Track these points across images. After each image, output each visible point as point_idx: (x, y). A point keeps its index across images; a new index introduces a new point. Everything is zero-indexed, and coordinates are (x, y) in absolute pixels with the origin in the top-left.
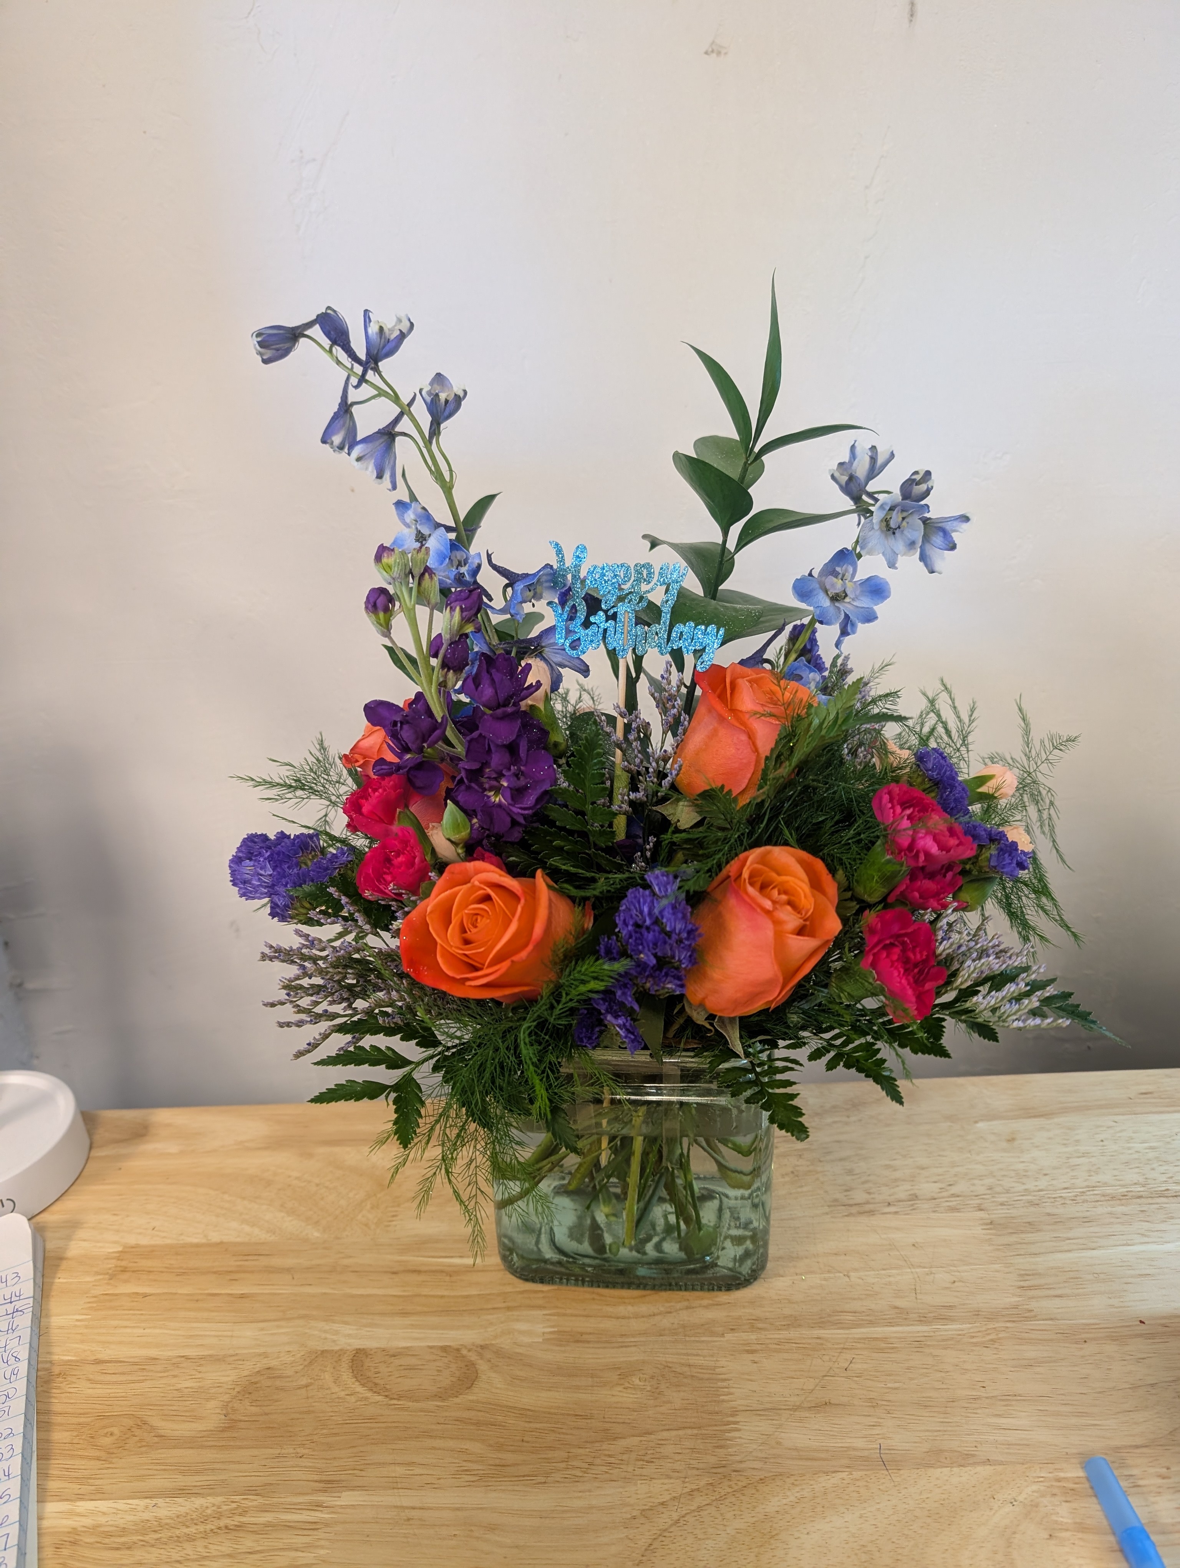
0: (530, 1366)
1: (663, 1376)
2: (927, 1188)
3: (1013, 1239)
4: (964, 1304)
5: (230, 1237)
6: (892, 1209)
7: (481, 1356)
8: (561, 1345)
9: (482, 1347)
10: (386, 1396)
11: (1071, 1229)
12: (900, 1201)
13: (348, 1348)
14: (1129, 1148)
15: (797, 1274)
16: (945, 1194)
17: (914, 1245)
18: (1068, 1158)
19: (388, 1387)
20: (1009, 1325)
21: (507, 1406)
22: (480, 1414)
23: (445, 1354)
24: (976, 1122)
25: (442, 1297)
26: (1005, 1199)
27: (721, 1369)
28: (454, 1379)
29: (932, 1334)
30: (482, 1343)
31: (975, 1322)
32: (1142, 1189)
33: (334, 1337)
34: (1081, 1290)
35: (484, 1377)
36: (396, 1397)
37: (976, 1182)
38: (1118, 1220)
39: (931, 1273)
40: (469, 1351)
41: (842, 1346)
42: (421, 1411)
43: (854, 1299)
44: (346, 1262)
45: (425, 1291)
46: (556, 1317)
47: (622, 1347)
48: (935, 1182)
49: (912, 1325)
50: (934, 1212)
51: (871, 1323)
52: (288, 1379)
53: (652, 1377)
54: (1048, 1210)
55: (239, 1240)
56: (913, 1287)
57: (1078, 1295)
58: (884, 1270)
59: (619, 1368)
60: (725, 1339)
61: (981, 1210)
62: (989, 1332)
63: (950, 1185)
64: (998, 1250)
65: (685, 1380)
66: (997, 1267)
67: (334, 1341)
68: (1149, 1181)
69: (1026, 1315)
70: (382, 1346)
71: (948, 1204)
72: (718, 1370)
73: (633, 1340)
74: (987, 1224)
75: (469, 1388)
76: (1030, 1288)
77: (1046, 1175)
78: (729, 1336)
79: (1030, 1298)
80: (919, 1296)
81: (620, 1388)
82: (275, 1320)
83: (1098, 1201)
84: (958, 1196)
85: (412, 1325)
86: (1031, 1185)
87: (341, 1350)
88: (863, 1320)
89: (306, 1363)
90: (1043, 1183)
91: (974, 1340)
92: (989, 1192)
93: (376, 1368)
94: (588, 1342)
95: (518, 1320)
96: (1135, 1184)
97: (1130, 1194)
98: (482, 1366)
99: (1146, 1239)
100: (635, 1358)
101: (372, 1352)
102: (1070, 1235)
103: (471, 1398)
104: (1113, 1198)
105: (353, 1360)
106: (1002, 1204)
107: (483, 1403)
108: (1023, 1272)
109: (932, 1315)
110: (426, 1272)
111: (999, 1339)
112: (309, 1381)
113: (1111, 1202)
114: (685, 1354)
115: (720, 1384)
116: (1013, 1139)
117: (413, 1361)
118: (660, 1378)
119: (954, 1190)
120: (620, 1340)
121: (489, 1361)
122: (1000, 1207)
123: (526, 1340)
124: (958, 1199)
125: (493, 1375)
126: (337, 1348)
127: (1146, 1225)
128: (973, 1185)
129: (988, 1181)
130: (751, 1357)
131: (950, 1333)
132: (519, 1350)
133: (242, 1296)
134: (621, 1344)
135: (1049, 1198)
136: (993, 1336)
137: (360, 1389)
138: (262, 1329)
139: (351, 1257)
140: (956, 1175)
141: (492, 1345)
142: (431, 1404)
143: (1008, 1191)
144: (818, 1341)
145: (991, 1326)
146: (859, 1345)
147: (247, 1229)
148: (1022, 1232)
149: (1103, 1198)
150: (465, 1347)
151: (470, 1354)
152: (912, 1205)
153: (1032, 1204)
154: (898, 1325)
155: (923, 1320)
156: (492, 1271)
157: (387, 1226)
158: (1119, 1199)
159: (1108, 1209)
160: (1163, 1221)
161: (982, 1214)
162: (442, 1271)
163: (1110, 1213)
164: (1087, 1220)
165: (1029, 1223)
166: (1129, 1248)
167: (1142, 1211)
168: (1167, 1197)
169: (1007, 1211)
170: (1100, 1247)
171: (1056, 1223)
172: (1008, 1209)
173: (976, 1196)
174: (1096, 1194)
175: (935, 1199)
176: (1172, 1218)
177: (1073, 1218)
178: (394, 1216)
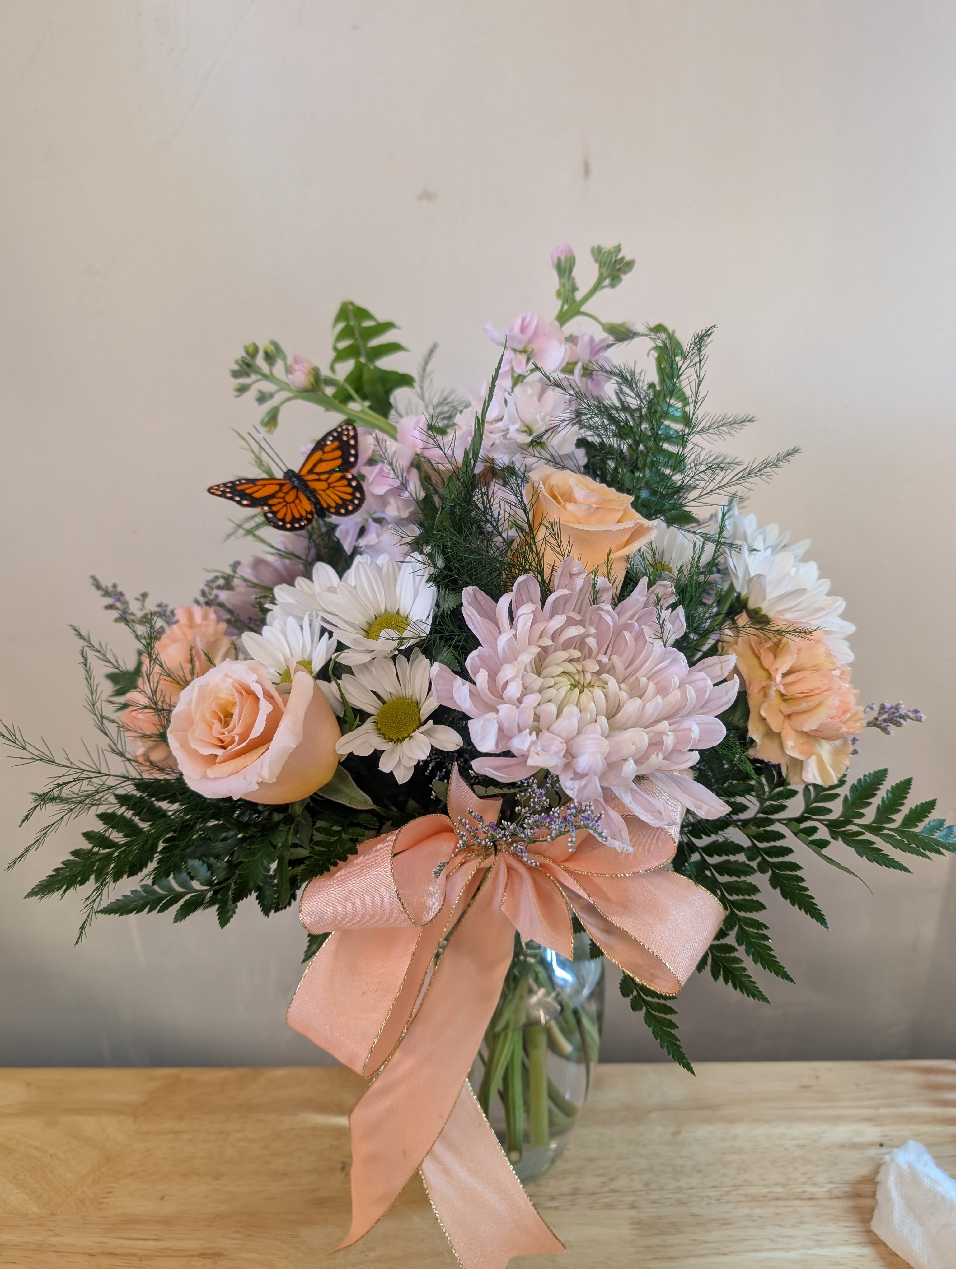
2: (590, 1182)
3: (655, 1241)
6: (554, 1204)
11: (710, 1231)
12: (562, 1195)
16: (605, 1189)
18: (723, 1154)
24: (648, 1112)
26: (656, 1197)
32: (782, 1190)
37: (636, 1177)
38: (755, 1224)
48: (599, 1176)
50: (591, 1208)
54: (694, 1210)
61: (634, 1208)
64: (638, 1252)
68: (790, 1182)
71: (605, 1200)
74: (635, 1224)
77: (699, 1171)
83: (739, 1202)
84: (616, 1192)
86: (684, 1182)
90: (694, 1181)
92: (645, 1188)
96: (777, 1184)
97: (770, 1195)
99: (775, 1246)
102: (707, 1238)
104: (754, 1199)
106: (654, 1202)
110: (120, 1255)
113: (752, 1204)
116: (677, 1132)
119: (614, 1185)
122: (651, 1205)
124: (615, 1194)
127: (778, 1230)
128: (633, 1180)
129: (647, 1176)
135: (697, 1197)
139: (58, 1235)
140: (619, 1169)
143: (661, 1189)
148: (665, 1233)
149: (745, 1199)
152: (573, 1200)
153: (681, 1203)
156: (179, 1256)
157: (101, 1203)
158: (759, 1201)
159: (747, 1211)
160: (794, 1226)
161: (633, 1213)
162: (135, 1255)
163: (749, 1216)
164: (725, 1223)
165: (674, 1224)
166: (758, 1254)
167: (777, 1214)
168: (802, 1199)
169: (655, 1210)
170: (731, 1252)
171: (698, 1224)
172: (658, 1208)
173: (633, 1192)
174: (740, 1194)
175: (594, 1194)
176: (802, 1223)
177: (714, 1220)
178: (109, 1193)
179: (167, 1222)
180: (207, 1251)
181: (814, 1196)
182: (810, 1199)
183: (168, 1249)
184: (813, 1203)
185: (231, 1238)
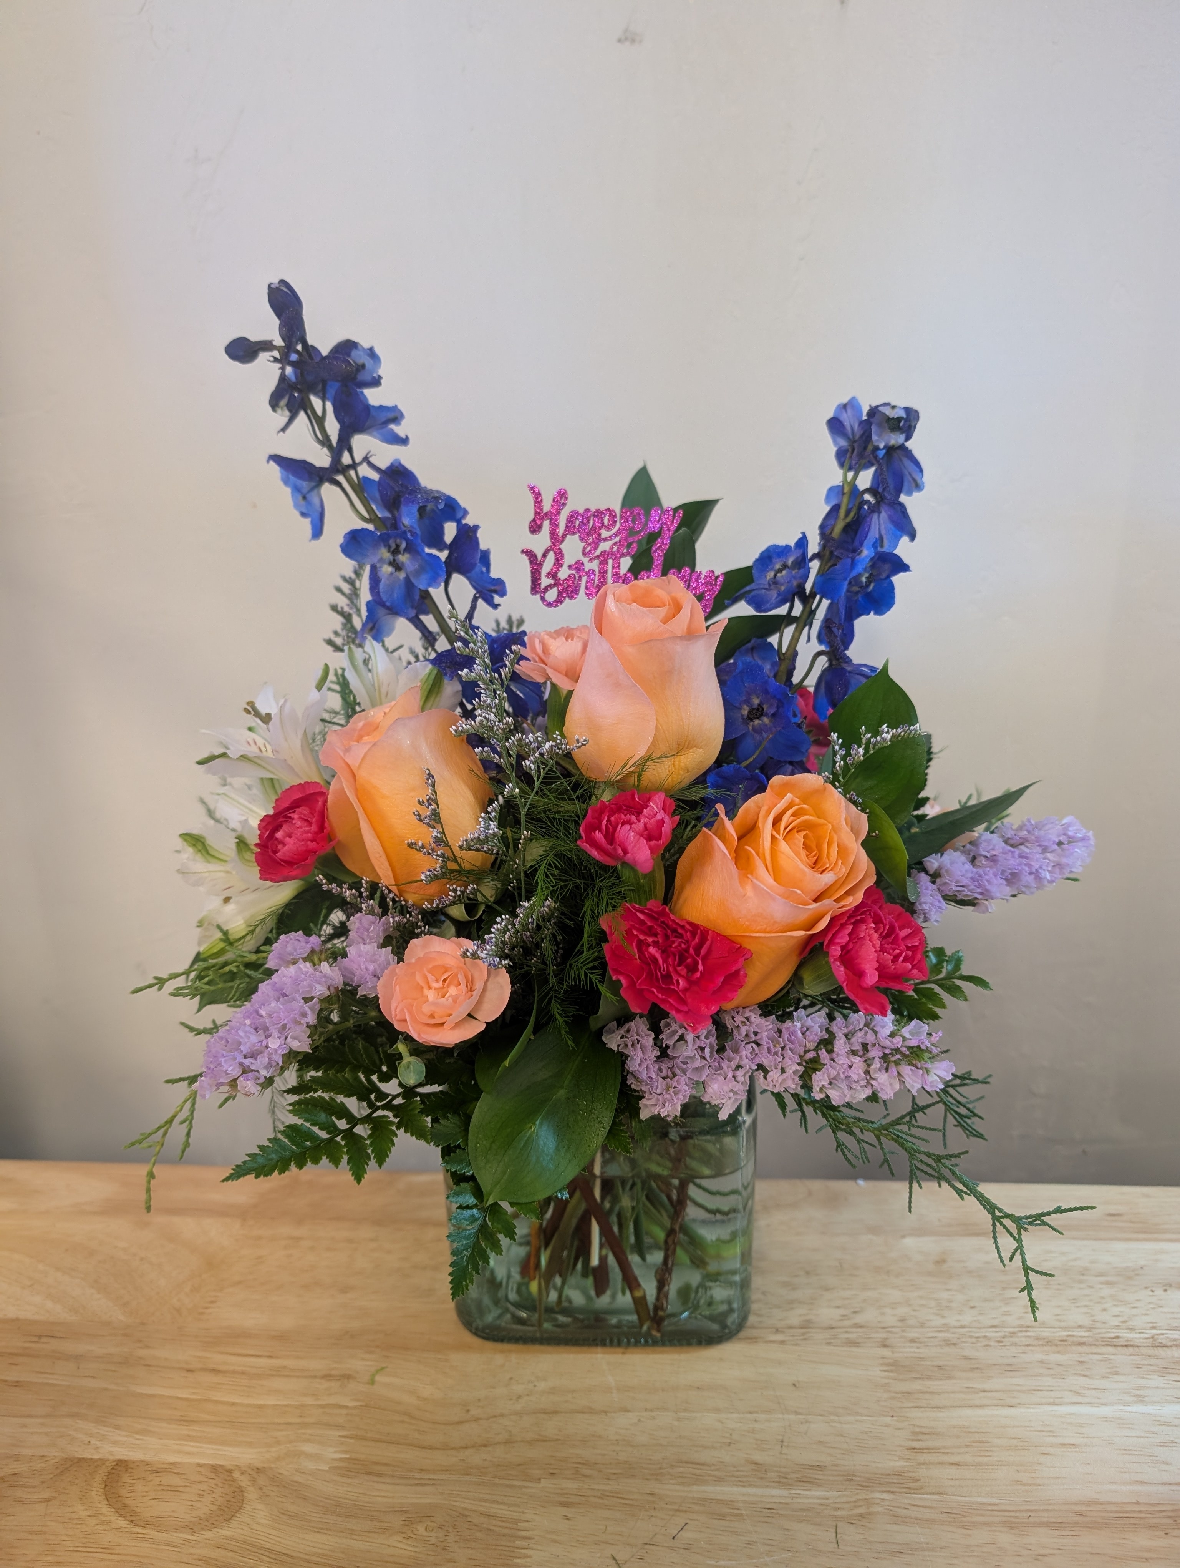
0: (305, 1499)
1: (454, 1526)
2: (826, 1314)
3: (916, 1386)
4: (837, 1465)
5: (27, 1313)
6: (779, 1337)
7: (253, 1480)
8: (348, 1477)
9: (258, 1470)
10: (132, 1521)
11: (989, 1378)
12: (790, 1327)
13: (111, 1458)
14: (1081, 1282)
15: (646, 1410)
16: (847, 1323)
17: (794, 1385)
19: (138, 1510)
20: (885, 1496)
21: (263, 1548)
22: (230, 1554)
23: (213, 1476)
24: (903, 1237)
25: (233, 1404)
26: (916, 1335)
27: (526, 1524)
28: (214, 1508)
29: (789, 1501)
30: (259, 1465)
31: (845, 1489)
32: (1086, 1334)
33: (98, 1443)
34: (985, 1459)
35: (248, 1508)
36: (142, 1523)
37: (888, 1311)
38: (1052, 1372)
39: (807, 1422)
40: (242, 1473)
41: (676, 1507)
42: (165, 1544)
43: (706, 1447)
44: (142, 1353)
45: (217, 1396)
46: (352, 1441)
47: (417, 1484)
48: (838, 1307)
49: (767, 1487)
50: (829, 1344)
51: (719, 1480)
52: (30, 1490)
53: (441, 1527)
54: (967, 1353)
55: (36, 1317)
56: (781, 1438)
57: (980, 1464)
58: (751, 1413)
59: (406, 1512)
60: (541, 1485)
61: (885, 1346)
62: (861, 1503)
63: (855, 1312)
64: (893, 1398)
65: (479, 1535)
66: (888, 1420)
67: (97, 1448)
68: (1098, 1325)
69: (911, 1485)
70: (147, 1459)
71: (847, 1336)
72: (522, 1525)
73: (432, 1477)
74: (888, 1365)
75: (226, 1520)
76: (921, 1451)
77: (973, 1307)
78: (544, 1483)
79: (920, 1464)
80: (785, 1451)
81: (399, 1538)
82: (41, 1417)
83: (1028, 1345)
84: (861, 1327)
85: (189, 1436)
86: (952, 1319)
87: (101, 1460)
88: (710, 1475)
89: (58, 1471)
90: (967, 1318)
91: (839, 1513)
92: (899, 1324)
93: (132, 1485)
94: (381, 1475)
95: (308, 1441)
96: (1080, 1327)
97: (1071, 1339)
98: (252, 1494)
99: (1079, 1399)
100: (428, 1501)
101: (131, 1466)
102: (987, 1386)
103: (224, 1532)
104: (1049, 1342)
105: (109, 1473)
106: (912, 1341)
107: (237, 1541)
108: (918, 1430)
109: (793, 1476)
110: (225, 1372)
111: (869, 1514)
112: (54, 1494)
113: (1046, 1348)
114: (486, 1501)
115: (518, 1543)
116: (944, 1261)
117: (175, 1481)
118: (451, 1530)
119: (859, 1319)
120: (417, 1476)
121: (261, 1489)
122: (909, 1344)
123: (311, 1465)
124: (860, 1330)
125: (260, 1506)
126: (96, 1457)
127: (1083, 1381)
128: (883, 1314)
129: (902, 1311)
130: (564, 1511)
131: (811, 1501)
132: (298, 1478)
133: (17, 1384)
134: (416, 1482)
135: (971, 1337)
136: (861, 1510)
137: (105, 1509)
138: (25, 1426)
139: (148, 1347)
140: (865, 1301)
141: (271, 1468)
142: (177, 1537)
143: (922, 1326)
144: (650, 1498)
145: (863, 1495)
146: (696, 1508)
147: (49, 1304)
148: (929, 1378)
149: (1036, 1342)
150: (239, 1467)
151: (242, 1478)
152: (803, 1334)
153: (948, 1343)
154: (750, 1486)
155: (783, 1481)
156: (298, 1377)
157: (202, 1313)
158: (1056, 1345)
159: (1039, 1356)
160: (1104, 1377)
161: (886, 1352)
162: (243, 1373)
163: (1042, 1362)
164: (1011, 1369)
165: (940, 1367)
166: (1055, 1408)
167: (1080, 1362)
168: (1115, 1346)
169: (916, 1350)
170: (1020, 1404)
171: (972, 1369)
172: (918, 1348)
173: (883, 1328)
174: (1029, 1337)
175: (833, 1328)
176: (1117, 1374)
177: (995, 1365)
178: (212, 1302)
179: (282, 1337)
180: (333, 1372)
181: (1132, 1343)
182: (1126, 1346)
183: (285, 1367)
184: (1131, 1350)
185: (363, 1359)
